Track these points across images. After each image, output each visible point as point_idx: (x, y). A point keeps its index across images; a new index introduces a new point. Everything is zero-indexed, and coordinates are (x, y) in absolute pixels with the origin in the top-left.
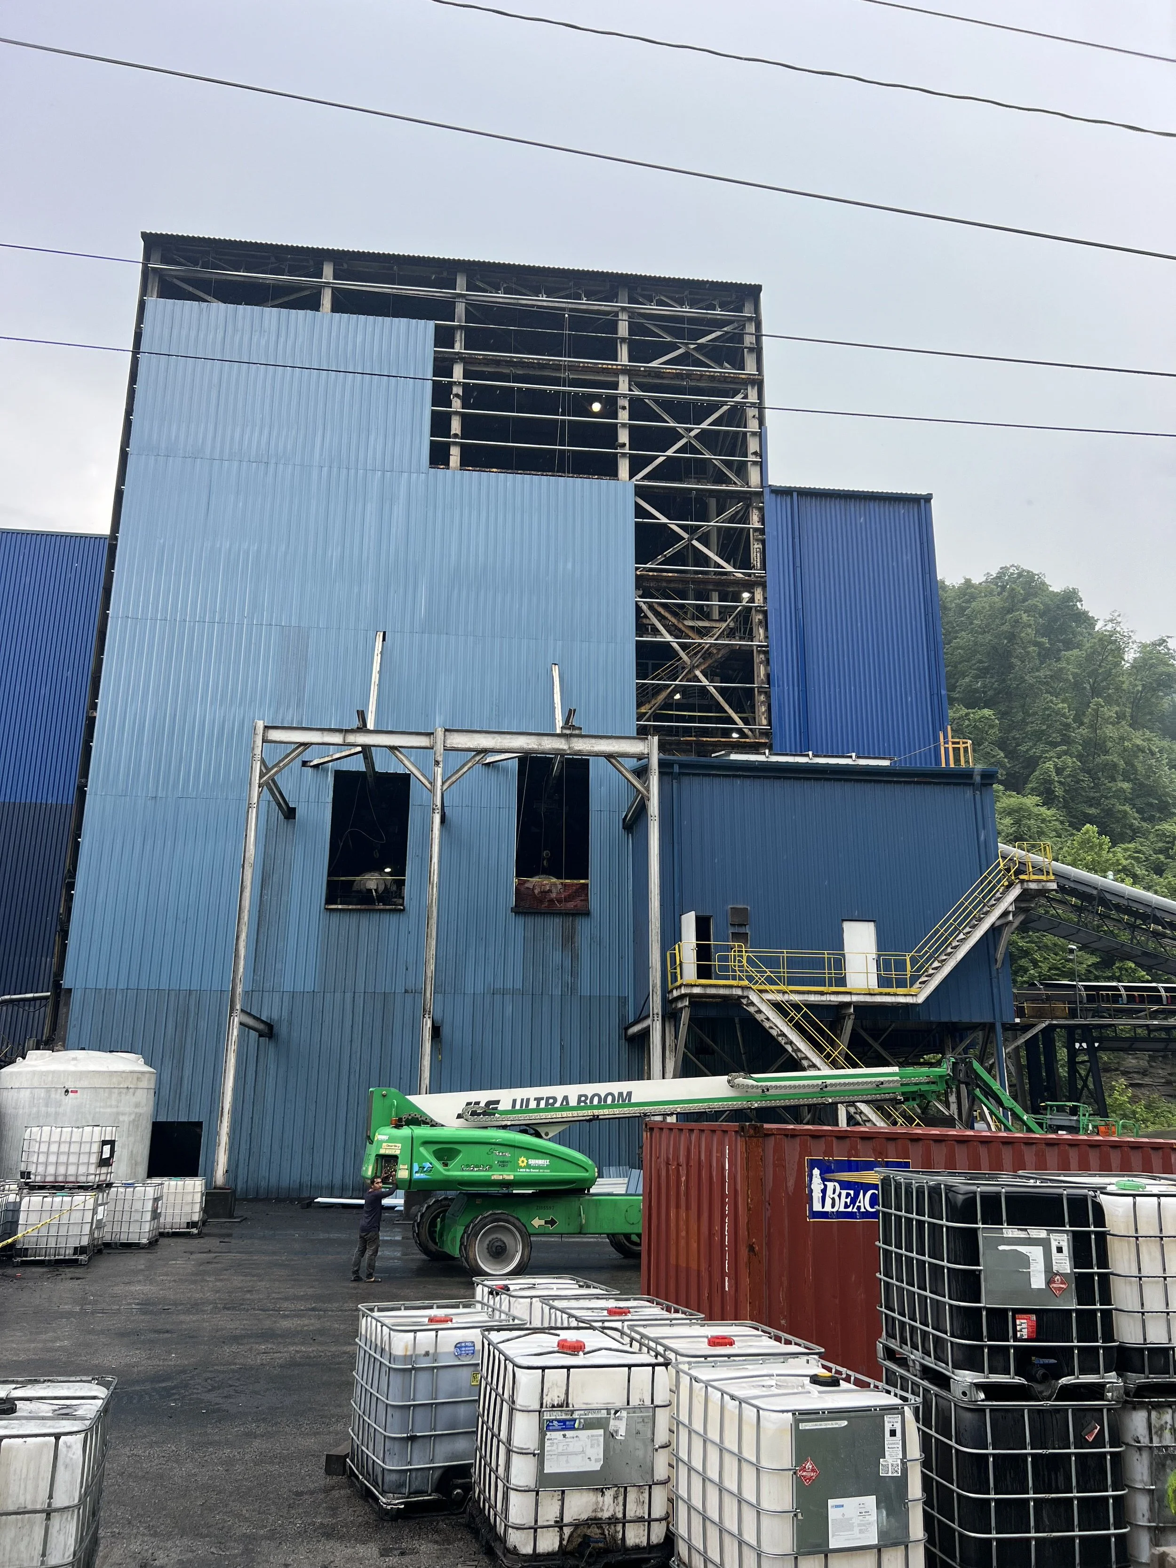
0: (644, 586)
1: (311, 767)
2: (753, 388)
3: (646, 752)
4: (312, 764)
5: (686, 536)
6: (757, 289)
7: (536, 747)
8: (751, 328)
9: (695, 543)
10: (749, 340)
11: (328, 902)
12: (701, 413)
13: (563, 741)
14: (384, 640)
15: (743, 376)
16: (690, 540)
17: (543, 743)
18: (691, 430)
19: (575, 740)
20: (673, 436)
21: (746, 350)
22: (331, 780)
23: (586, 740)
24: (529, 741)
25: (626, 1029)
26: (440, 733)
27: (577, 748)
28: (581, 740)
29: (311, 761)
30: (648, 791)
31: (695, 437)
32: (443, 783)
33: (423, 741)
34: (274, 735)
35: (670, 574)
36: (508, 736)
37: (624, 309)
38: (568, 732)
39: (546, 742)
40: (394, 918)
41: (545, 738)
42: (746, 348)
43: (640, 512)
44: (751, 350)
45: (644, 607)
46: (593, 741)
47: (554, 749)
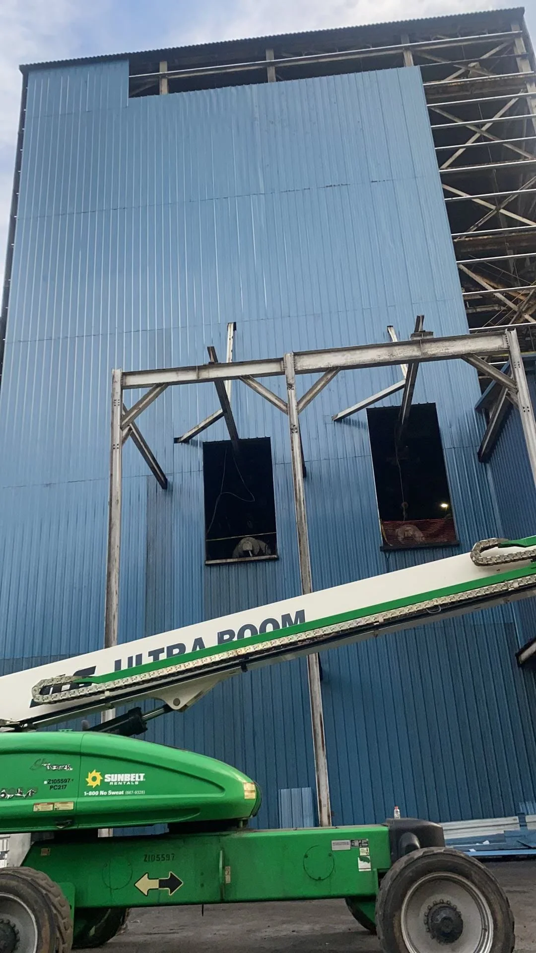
0: (461, 251)
1: (182, 442)
2: (531, 85)
3: (505, 346)
4: (182, 439)
5: (493, 207)
6: (521, 11)
7: (387, 357)
8: (520, 43)
9: (502, 211)
10: (520, 49)
11: (208, 559)
12: (490, 109)
13: (415, 348)
14: (235, 329)
15: (521, 76)
16: (498, 209)
17: (395, 353)
18: (483, 124)
19: (427, 345)
20: (466, 134)
21: (518, 60)
22: (200, 452)
23: (440, 344)
24: (379, 353)
25: (518, 655)
26: (289, 358)
27: (430, 353)
28: (434, 345)
29: (181, 438)
30: (515, 383)
31: (488, 131)
32: (298, 403)
33: (274, 368)
34: (132, 380)
35: (485, 237)
36: (358, 352)
37: (407, 48)
38: (419, 338)
39: (398, 352)
40: (269, 566)
41: (396, 348)
42: (519, 56)
43: (447, 194)
44: (523, 57)
45: (465, 269)
46: (447, 344)
47: (406, 357)
